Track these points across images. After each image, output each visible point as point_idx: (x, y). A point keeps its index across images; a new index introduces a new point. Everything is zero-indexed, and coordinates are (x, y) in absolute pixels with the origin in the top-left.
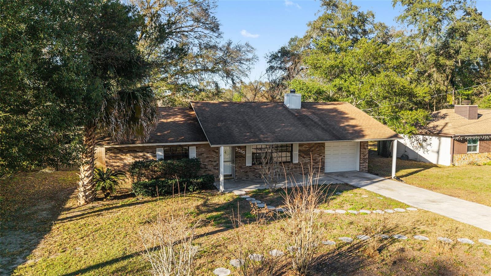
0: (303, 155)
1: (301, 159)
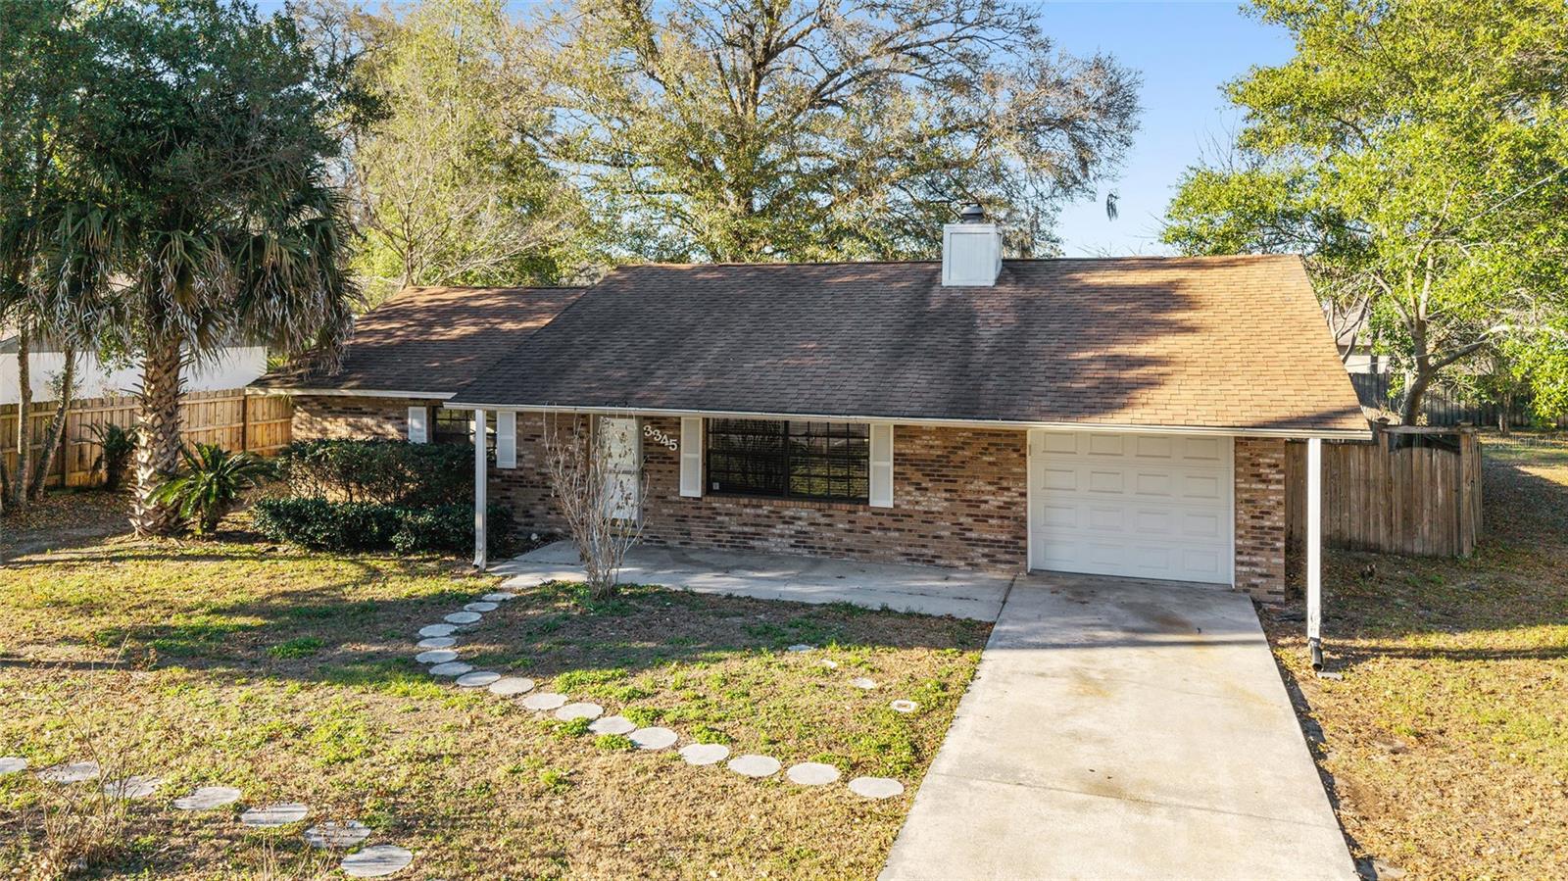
0: (917, 477)
1: (908, 493)
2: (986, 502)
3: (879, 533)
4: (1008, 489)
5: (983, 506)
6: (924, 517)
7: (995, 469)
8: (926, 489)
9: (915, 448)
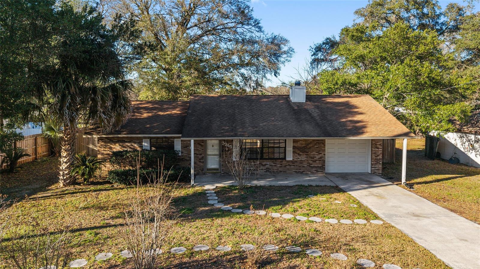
0: (298, 152)
1: (296, 156)
2: (316, 157)
3: (289, 167)
4: (321, 154)
5: (315, 158)
6: (300, 162)
7: (318, 149)
8: (301, 155)
9: (298, 145)
